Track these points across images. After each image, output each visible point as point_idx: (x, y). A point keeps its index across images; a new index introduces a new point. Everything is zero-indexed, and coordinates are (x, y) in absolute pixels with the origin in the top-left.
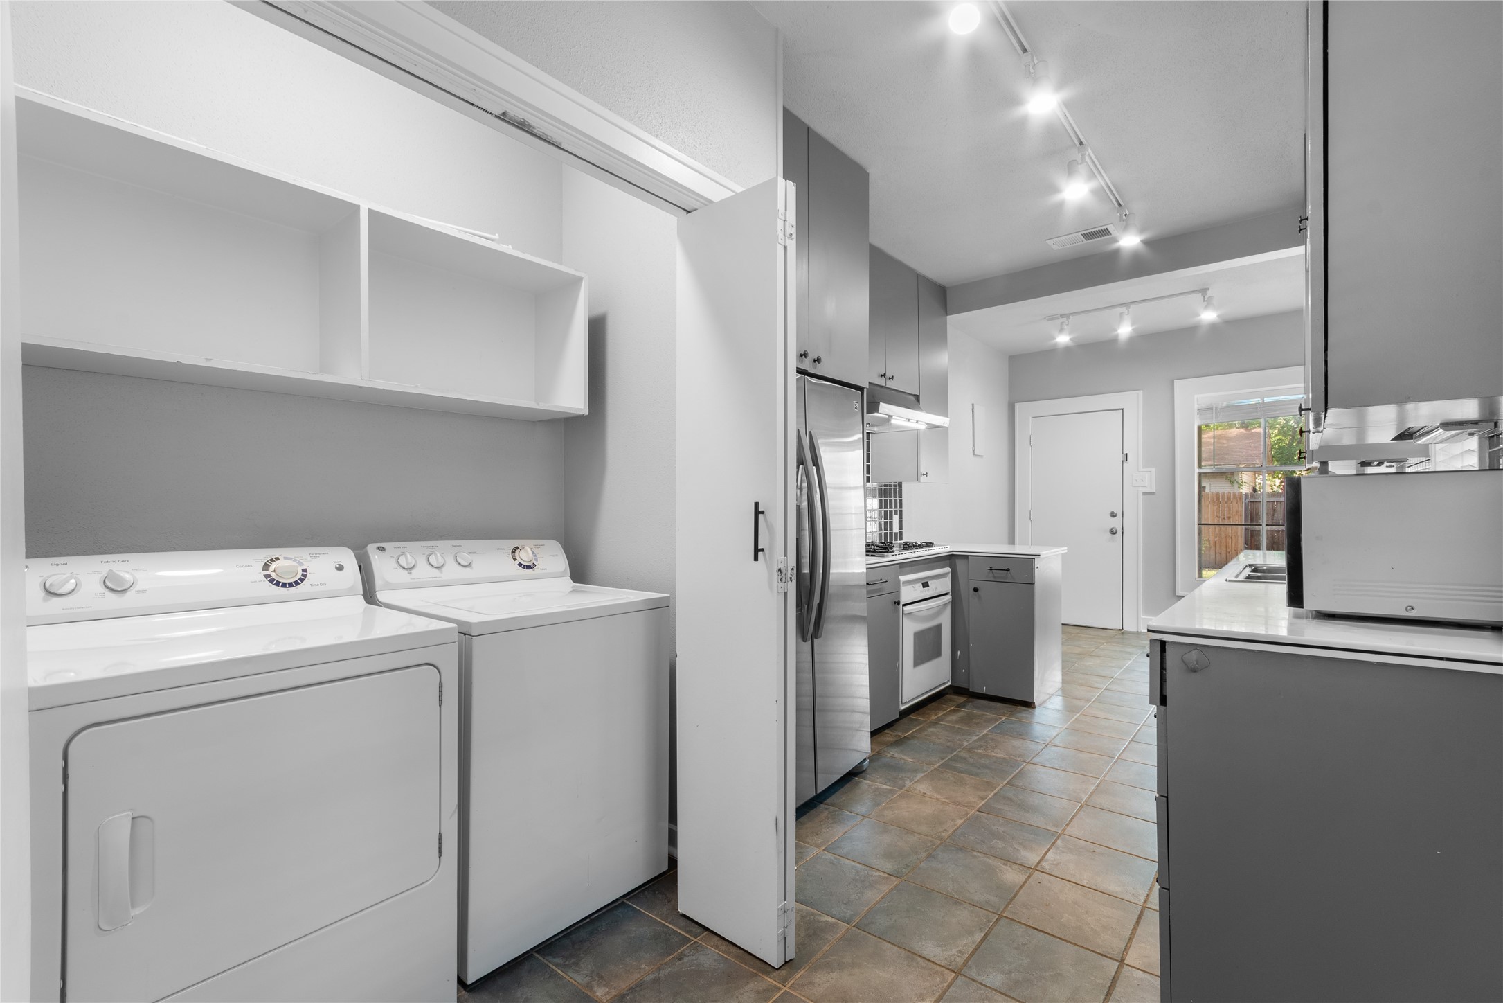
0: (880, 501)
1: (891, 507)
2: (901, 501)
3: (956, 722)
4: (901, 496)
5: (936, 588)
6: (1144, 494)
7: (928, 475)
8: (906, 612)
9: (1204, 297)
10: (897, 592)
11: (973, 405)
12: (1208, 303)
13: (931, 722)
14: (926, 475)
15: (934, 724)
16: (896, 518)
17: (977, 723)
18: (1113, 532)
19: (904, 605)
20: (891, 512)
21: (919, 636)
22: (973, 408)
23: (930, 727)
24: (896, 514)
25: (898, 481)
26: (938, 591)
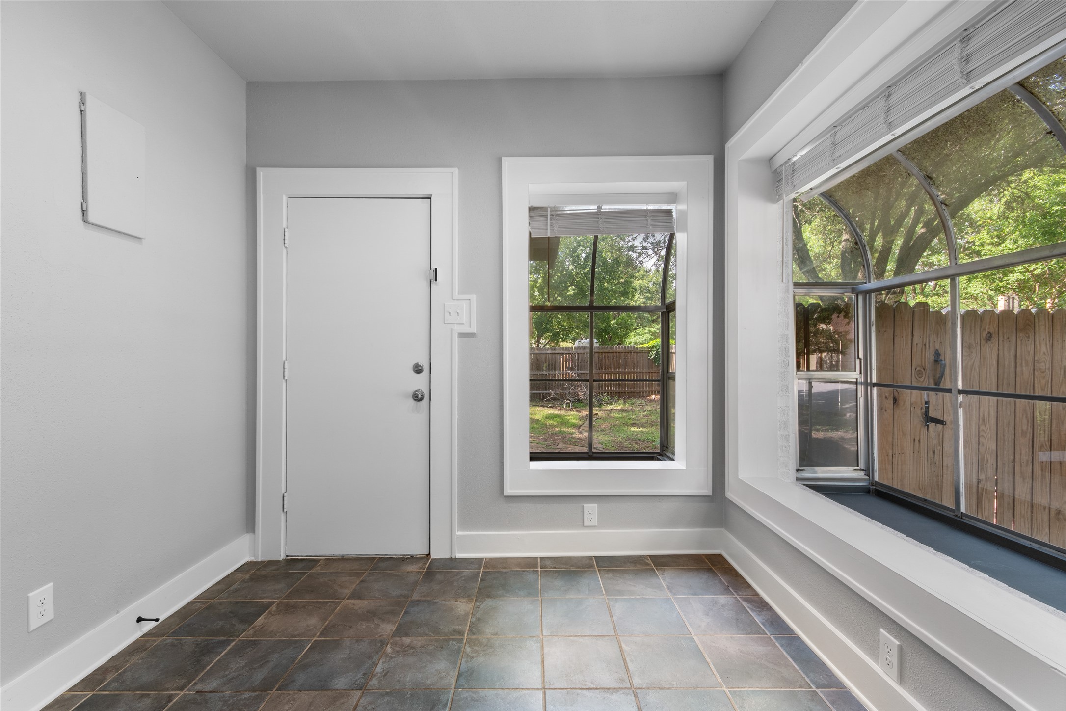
6: (462, 335)
11: (82, 95)
18: (417, 397)
22: (82, 102)
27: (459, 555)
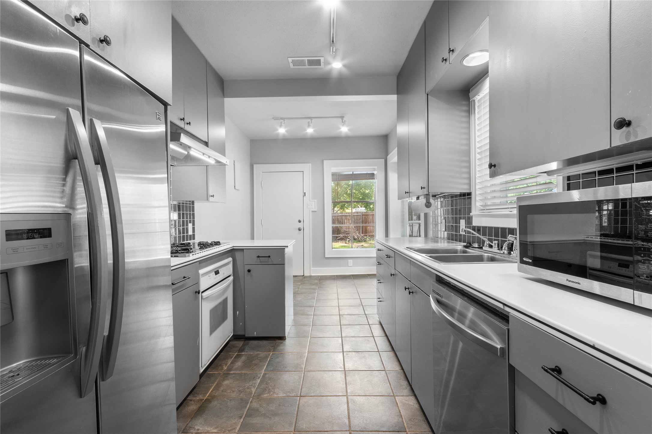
0: (179, 214)
1: (187, 218)
2: (193, 214)
3: (242, 368)
4: (193, 211)
5: (224, 274)
6: (313, 211)
7: (214, 196)
8: (204, 297)
9: (342, 120)
10: (197, 283)
11: (234, 161)
12: (344, 123)
13: (224, 374)
14: (213, 196)
15: (226, 375)
16: (190, 226)
17: (256, 365)
18: (300, 230)
19: (202, 292)
20: (187, 221)
21: (213, 312)
22: (234, 163)
23: (224, 380)
24: (190, 222)
25: (191, 200)
26: (225, 275)
27: (312, 275)
